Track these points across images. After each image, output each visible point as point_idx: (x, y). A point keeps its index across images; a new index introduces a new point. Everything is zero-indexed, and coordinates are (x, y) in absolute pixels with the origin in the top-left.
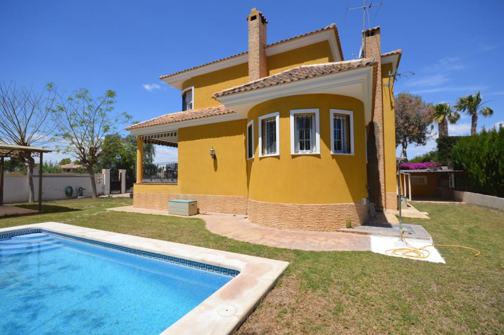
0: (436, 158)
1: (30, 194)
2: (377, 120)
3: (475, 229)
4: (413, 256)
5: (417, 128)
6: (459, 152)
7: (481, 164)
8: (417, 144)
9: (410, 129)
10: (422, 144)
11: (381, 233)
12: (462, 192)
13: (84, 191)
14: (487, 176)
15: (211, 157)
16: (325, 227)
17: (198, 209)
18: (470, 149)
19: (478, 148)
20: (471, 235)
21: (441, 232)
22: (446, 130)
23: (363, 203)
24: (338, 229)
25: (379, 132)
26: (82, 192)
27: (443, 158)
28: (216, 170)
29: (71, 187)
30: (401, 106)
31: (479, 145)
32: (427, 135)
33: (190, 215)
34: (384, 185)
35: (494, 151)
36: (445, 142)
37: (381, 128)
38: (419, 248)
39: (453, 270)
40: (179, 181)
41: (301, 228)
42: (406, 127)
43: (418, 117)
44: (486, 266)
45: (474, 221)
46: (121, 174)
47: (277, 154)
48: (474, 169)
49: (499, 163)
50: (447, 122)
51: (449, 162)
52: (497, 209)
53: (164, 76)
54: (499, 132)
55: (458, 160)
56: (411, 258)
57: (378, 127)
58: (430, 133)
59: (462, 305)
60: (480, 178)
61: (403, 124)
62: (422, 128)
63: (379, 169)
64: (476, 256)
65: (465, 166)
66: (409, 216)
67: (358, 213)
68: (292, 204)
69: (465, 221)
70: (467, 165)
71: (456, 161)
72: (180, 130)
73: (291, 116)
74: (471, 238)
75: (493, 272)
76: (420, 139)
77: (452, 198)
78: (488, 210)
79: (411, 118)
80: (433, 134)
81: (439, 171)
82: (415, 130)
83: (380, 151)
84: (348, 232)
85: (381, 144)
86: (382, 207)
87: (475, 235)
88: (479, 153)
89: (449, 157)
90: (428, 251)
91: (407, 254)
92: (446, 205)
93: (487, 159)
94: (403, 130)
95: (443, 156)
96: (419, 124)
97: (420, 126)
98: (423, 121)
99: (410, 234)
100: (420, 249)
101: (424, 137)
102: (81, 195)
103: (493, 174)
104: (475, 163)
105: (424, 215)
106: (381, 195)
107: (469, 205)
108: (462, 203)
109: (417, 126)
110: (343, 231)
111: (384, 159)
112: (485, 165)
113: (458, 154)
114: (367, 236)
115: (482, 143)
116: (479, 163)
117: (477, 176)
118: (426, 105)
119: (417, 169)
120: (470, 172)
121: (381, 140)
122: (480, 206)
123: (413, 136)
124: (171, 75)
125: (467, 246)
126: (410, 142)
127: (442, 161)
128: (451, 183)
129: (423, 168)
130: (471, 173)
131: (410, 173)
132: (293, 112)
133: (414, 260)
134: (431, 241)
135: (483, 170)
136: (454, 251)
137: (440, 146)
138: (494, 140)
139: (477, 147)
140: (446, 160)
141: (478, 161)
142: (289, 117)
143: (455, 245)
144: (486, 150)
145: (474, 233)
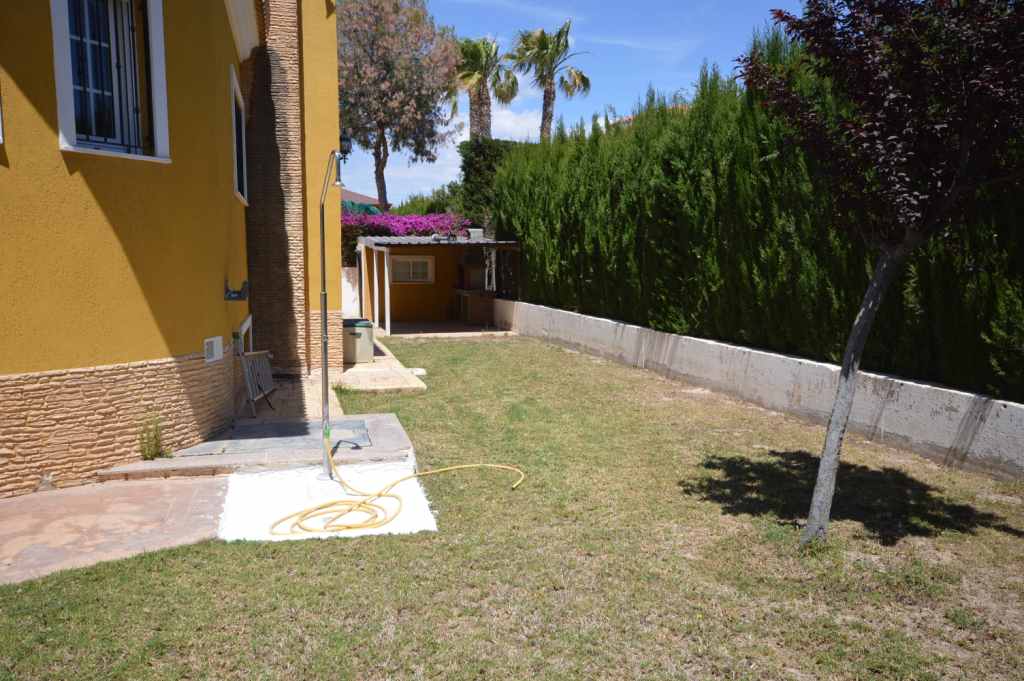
0: (457, 203)
2: (279, 41)
3: (525, 407)
4: (355, 525)
5: (413, 102)
6: (509, 187)
7: (551, 223)
8: (414, 156)
9: (394, 104)
10: (425, 158)
11: (264, 460)
12: (512, 302)
14: (562, 258)
18: (531, 179)
19: (548, 179)
20: (512, 427)
21: (446, 427)
22: (485, 119)
23: (212, 355)
24: (100, 472)
25: (286, 89)
27: (475, 202)
30: (371, 19)
31: (549, 170)
32: (440, 129)
34: (301, 285)
35: (577, 190)
36: (481, 154)
37: (292, 77)
38: (377, 492)
39: (451, 550)
42: (384, 94)
43: (417, 68)
44: (533, 516)
45: (526, 382)
48: (539, 238)
49: (587, 221)
50: (488, 98)
51: (488, 216)
52: (577, 346)
54: (590, 137)
55: (505, 211)
56: (342, 535)
57: (283, 71)
58: (447, 124)
59: (455, 666)
60: (548, 264)
61: (376, 82)
62: (425, 104)
63: (288, 228)
64: (513, 489)
65: (519, 227)
66: (371, 387)
67: (190, 395)
69: (508, 386)
70: (522, 224)
71: (502, 213)
74: (511, 435)
75: (546, 529)
76: (421, 139)
77: (489, 320)
78: (559, 350)
79: (396, 64)
80: (455, 125)
81: (461, 240)
82: (406, 108)
83: (292, 164)
84: (144, 475)
85: (294, 136)
86: (297, 363)
87: (521, 425)
88: (548, 194)
89: (488, 201)
90: (397, 498)
91: (339, 522)
92: (472, 343)
93: (563, 209)
94: (375, 105)
95: (475, 198)
96: (419, 89)
97: (420, 94)
98: (427, 78)
99: (357, 447)
100: (380, 495)
101: (432, 134)
103: (573, 252)
104: (540, 220)
105: (411, 378)
106: (293, 321)
107: (524, 337)
108: (510, 333)
109: (412, 96)
110: (126, 476)
111: (304, 191)
112: (558, 226)
113: (505, 191)
114: (217, 478)
115: (555, 165)
116: (547, 222)
117: (542, 257)
118: (437, 31)
119: (409, 234)
120: (528, 246)
121: (293, 123)
122: (546, 339)
123: (405, 128)
125: (499, 462)
126: (396, 147)
127: (472, 213)
128: (490, 277)
129: (426, 233)
130: (530, 249)
131: (388, 245)
133: (351, 539)
134: (412, 461)
135: (555, 241)
136: (466, 481)
137: (468, 166)
138: (578, 159)
139: (545, 176)
140: (481, 211)
141: (546, 215)
143: (472, 462)
144: (563, 184)
145: (520, 420)
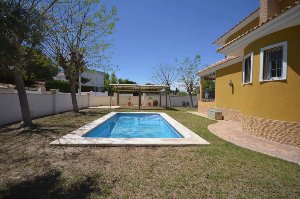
1: (170, 103)
13: (189, 104)
15: (229, 85)
16: (288, 141)
17: (223, 117)
26: (188, 104)
28: (233, 94)
29: (184, 102)
33: (217, 119)
40: (215, 100)
41: (265, 136)
46: (206, 96)
47: (251, 82)
53: (214, 42)
68: (258, 118)
72: (217, 71)
73: (261, 53)
102: (188, 106)
124: (217, 40)
132: (263, 49)
142: (260, 53)
